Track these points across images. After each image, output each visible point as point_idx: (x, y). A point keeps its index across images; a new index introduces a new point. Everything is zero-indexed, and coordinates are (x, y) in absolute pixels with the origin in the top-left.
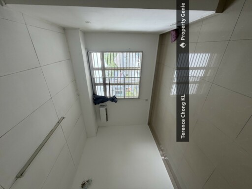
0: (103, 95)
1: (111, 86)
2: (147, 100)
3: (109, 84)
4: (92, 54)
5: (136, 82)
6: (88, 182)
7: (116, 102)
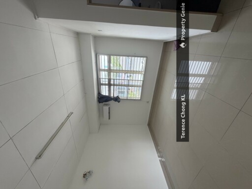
0: (107, 94)
1: (115, 87)
2: (148, 102)
3: (114, 85)
4: (100, 56)
5: (139, 84)
6: (89, 172)
7: (119, 102)
